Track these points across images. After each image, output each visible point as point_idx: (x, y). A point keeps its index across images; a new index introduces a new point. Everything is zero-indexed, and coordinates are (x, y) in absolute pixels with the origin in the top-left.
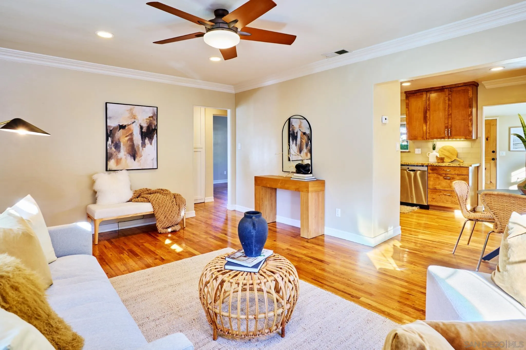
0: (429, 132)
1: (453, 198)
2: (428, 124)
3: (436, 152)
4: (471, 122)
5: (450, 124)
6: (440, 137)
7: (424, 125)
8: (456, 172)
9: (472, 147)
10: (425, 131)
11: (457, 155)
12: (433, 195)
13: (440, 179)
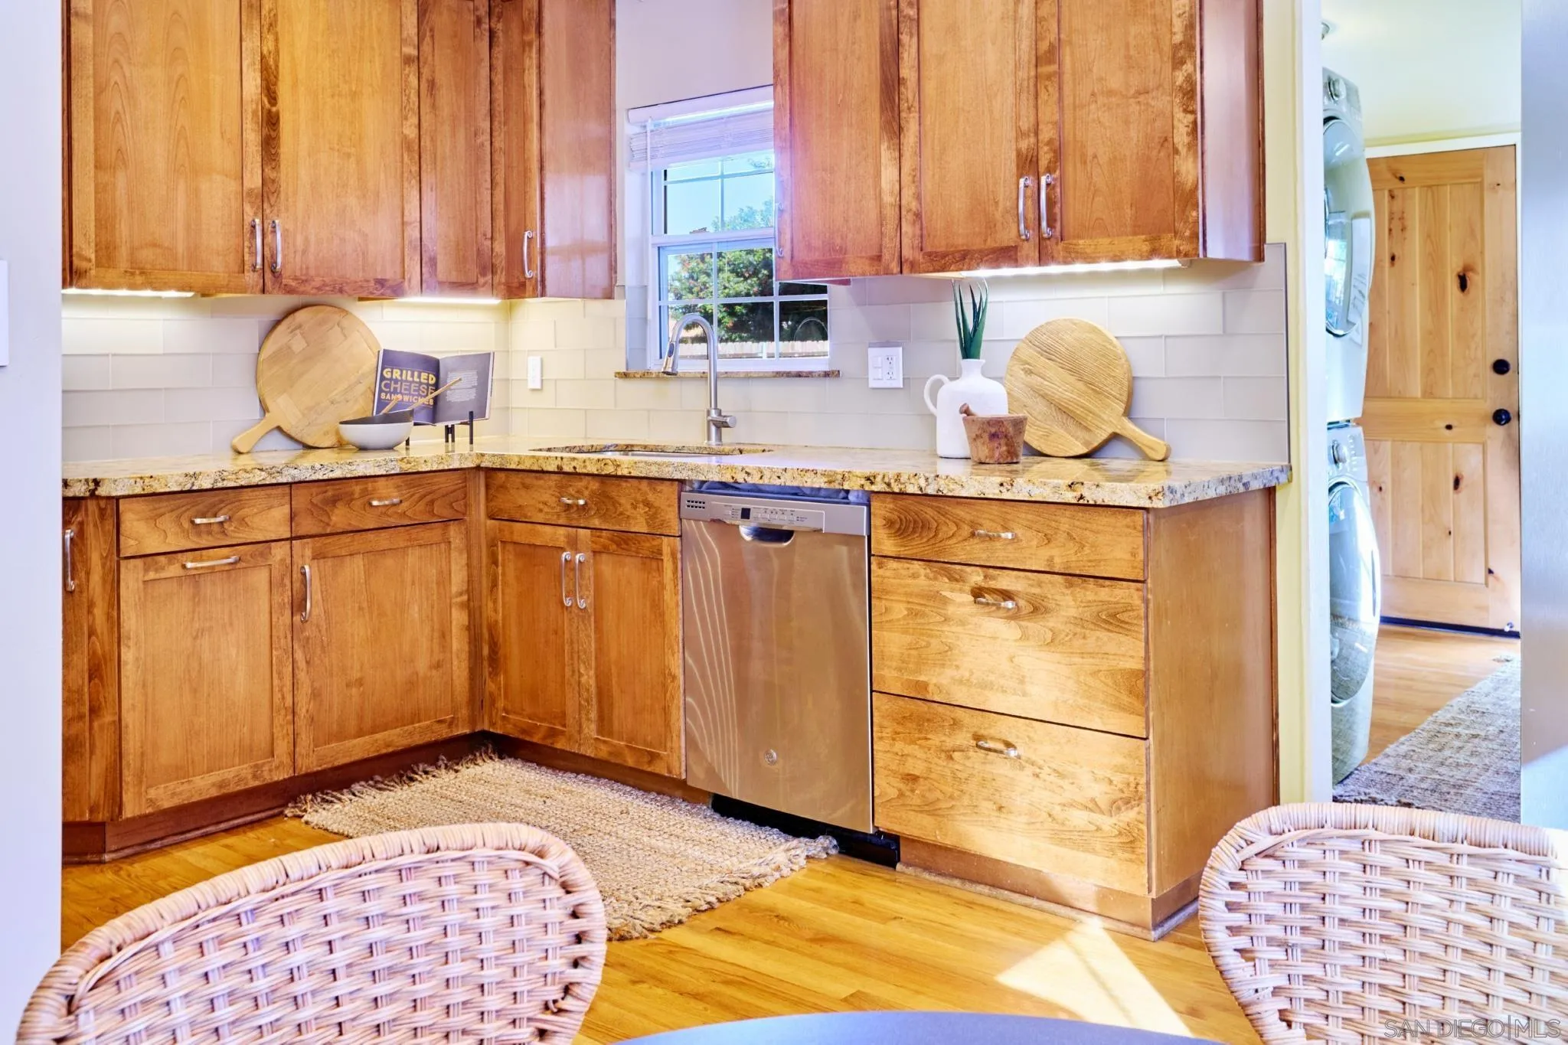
0: (914, 205)
1: (1038, 783)
2: (910, 138)
3: (985, 373)
4: (1186, 111)
5: (1047, 133)
6: (991, 244)
7: (886, 155)
8: (1060, 556)
9: (1227, 332)
10: (889, 199)
11: (1131, 395)
12: (909, 749)
13: (951, 610)
